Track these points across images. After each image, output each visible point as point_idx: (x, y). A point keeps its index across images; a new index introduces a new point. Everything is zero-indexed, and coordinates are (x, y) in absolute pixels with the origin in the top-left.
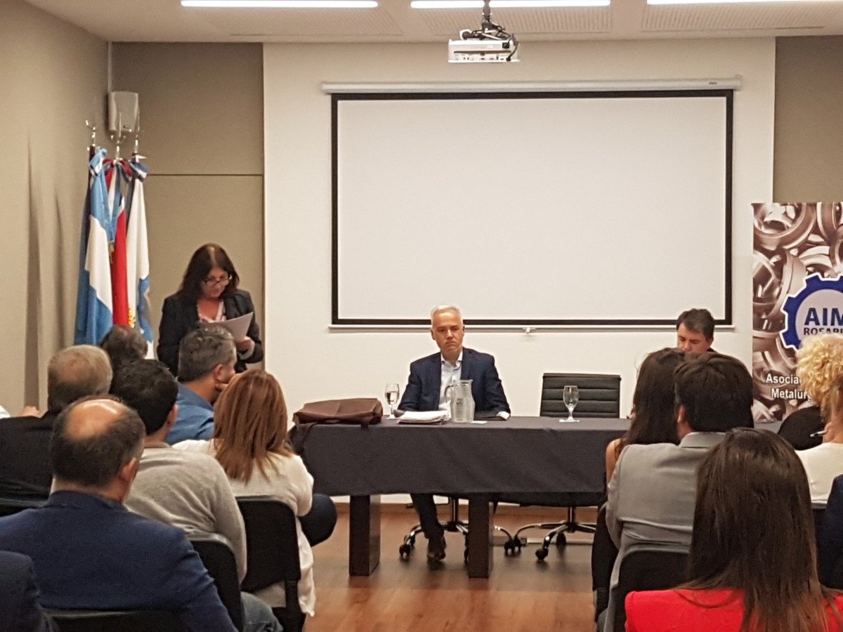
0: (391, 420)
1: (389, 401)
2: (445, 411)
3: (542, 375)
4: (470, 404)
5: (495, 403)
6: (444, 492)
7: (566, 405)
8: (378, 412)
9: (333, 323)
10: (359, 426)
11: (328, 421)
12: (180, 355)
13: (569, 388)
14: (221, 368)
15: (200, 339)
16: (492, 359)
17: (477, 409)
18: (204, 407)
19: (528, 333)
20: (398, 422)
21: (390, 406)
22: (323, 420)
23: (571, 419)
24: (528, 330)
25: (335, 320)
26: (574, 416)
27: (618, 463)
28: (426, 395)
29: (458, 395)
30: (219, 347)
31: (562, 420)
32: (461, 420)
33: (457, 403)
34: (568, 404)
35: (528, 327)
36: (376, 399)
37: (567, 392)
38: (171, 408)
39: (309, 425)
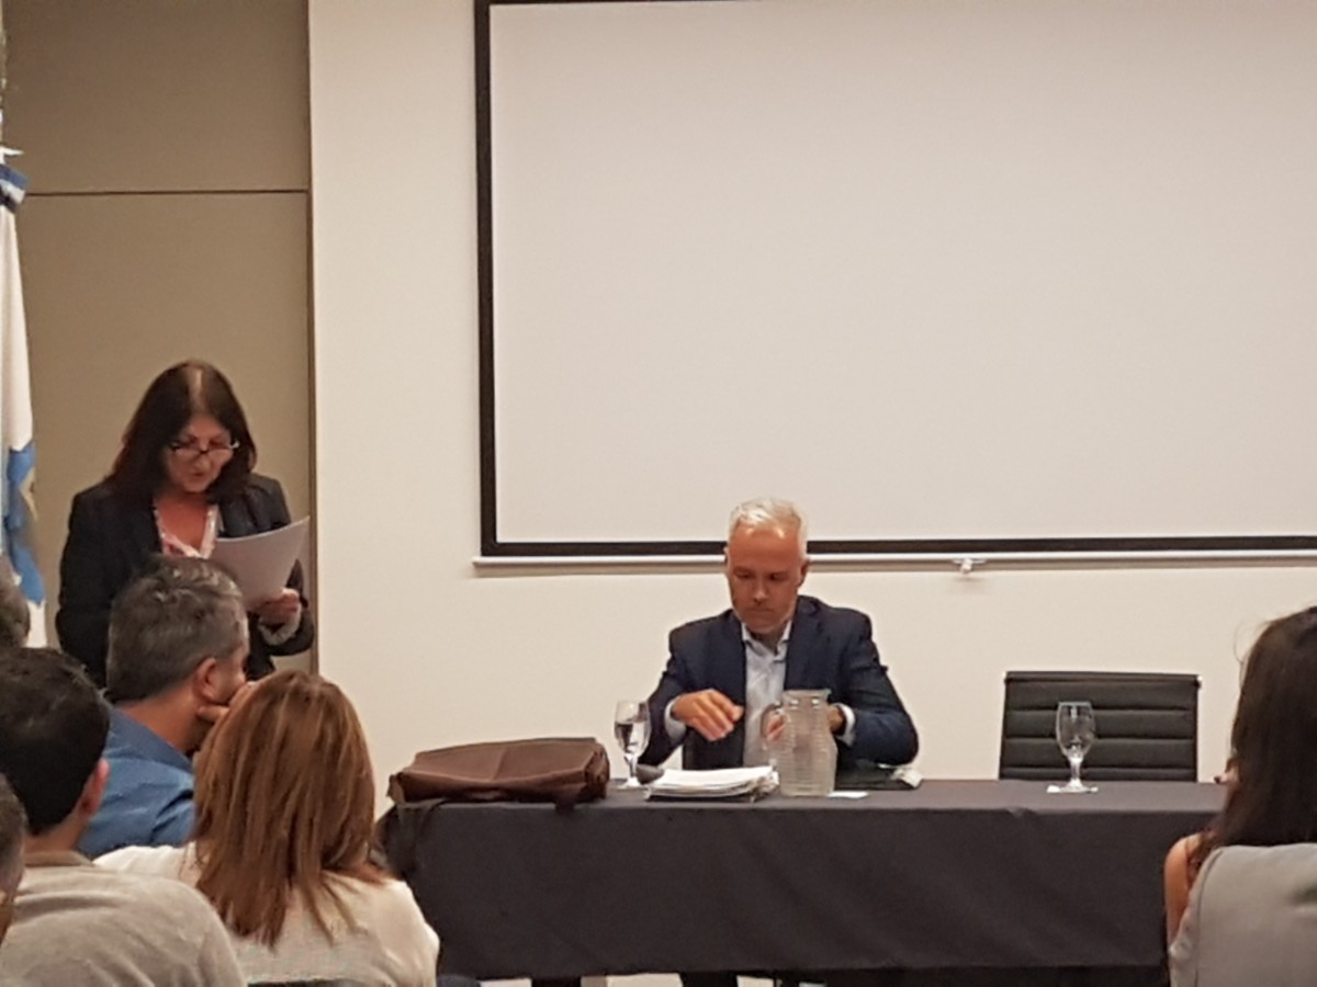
0: (632, 790)
3: (1004, 676)
6: (763, 967)
7: (1065, 751)
8: (598, 771)
9: (485, 553)
10: (551, 806)
11: (480, 796)
12: (112, 634)
13: (1070, 708)
14: (212, 668)
15: (161, 596)
16: (866, 622)
18: (171, 762)
19: (967, 572)
20: (648, 795)
22: (462, 793)
23: (1076, 785)
24: (967, 566)
25: (490, 545)
26: (1083, 778)
27: (1193, 894)
30: (208, 617)
31: (1053, 789)
35: (968, 558)
36: (592, 740)
37: (1065, 718)
38: (90, 766)
39: (428, 804)
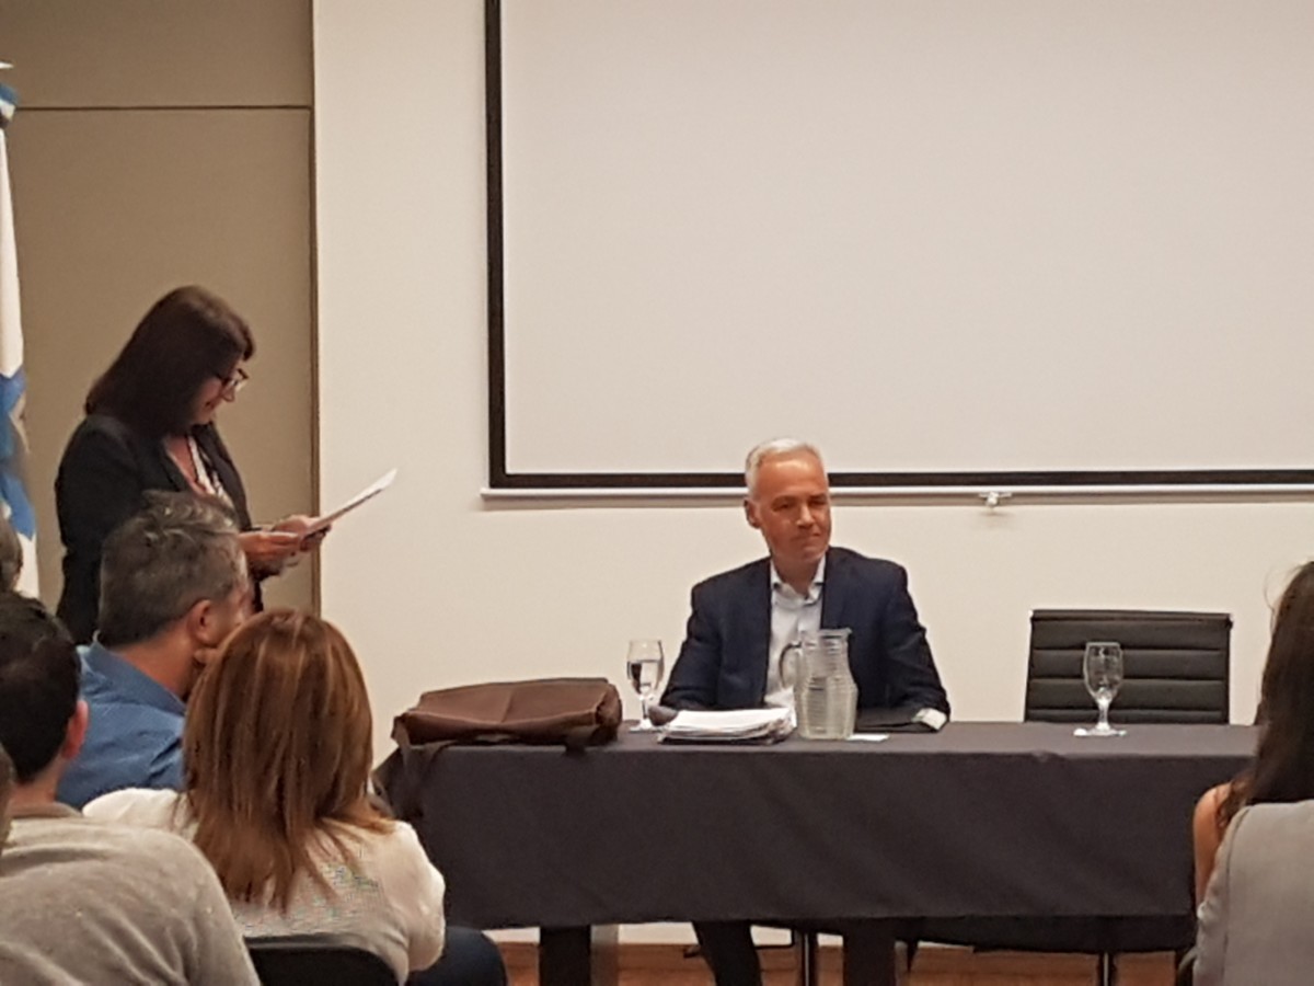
0: (643, 732)
1: (638, 686)
2: (780, 711)
3: (1031, 614)
4: (844, 690)
5: (911, 689)
6: (779, 916)
8: (610, 711)
9: (493, 485)
10: (562, 749)
11: (481, 738)
13: (1097, 649)
14: (206, 610)
16: (900, 575)
17: (862, 705)
18: (167, 708)
19: (992, 506)
20: (660, 737)
21: (641, 697)
22: (468, 735)
23: (1103, 728)
24: (992, 500)
25: (498, 476)
26: (1112, 720)
27: (1221, 851)
28: (733, 670)
29: (814, 668)
31: (1080, 732)
32: (824, 732)
33: (813, 689)
34: (1096, 688)
35: (993, 492)
36: (605, 680)
37: (1093, 658)
38: (71, 710)
39: (434, 747)
